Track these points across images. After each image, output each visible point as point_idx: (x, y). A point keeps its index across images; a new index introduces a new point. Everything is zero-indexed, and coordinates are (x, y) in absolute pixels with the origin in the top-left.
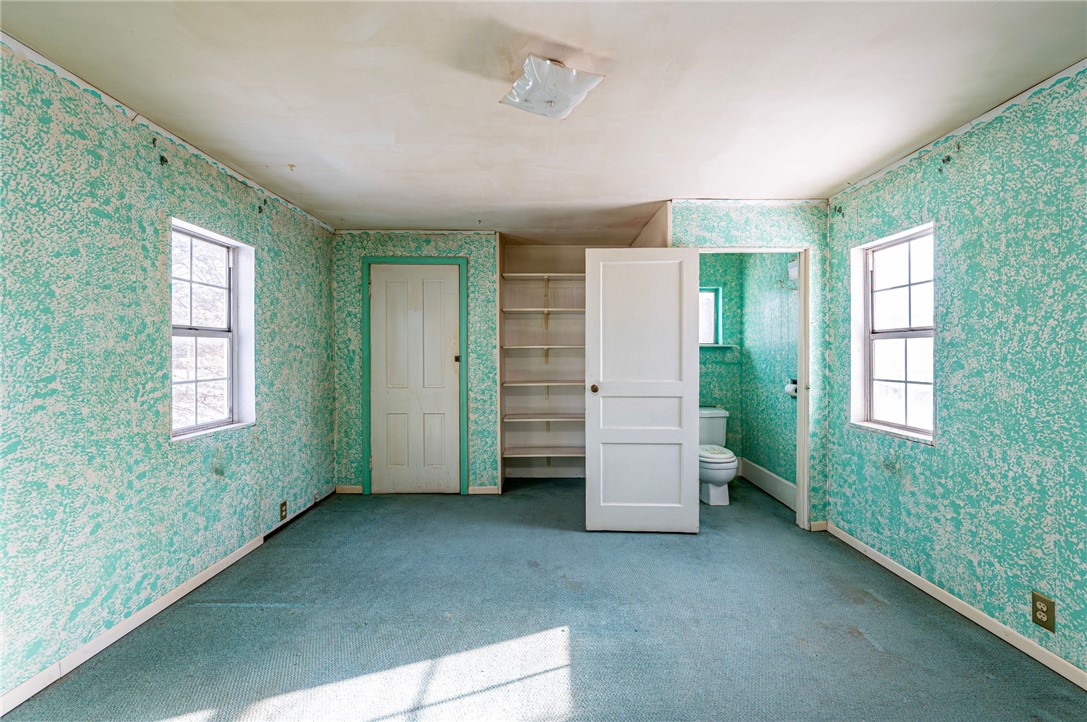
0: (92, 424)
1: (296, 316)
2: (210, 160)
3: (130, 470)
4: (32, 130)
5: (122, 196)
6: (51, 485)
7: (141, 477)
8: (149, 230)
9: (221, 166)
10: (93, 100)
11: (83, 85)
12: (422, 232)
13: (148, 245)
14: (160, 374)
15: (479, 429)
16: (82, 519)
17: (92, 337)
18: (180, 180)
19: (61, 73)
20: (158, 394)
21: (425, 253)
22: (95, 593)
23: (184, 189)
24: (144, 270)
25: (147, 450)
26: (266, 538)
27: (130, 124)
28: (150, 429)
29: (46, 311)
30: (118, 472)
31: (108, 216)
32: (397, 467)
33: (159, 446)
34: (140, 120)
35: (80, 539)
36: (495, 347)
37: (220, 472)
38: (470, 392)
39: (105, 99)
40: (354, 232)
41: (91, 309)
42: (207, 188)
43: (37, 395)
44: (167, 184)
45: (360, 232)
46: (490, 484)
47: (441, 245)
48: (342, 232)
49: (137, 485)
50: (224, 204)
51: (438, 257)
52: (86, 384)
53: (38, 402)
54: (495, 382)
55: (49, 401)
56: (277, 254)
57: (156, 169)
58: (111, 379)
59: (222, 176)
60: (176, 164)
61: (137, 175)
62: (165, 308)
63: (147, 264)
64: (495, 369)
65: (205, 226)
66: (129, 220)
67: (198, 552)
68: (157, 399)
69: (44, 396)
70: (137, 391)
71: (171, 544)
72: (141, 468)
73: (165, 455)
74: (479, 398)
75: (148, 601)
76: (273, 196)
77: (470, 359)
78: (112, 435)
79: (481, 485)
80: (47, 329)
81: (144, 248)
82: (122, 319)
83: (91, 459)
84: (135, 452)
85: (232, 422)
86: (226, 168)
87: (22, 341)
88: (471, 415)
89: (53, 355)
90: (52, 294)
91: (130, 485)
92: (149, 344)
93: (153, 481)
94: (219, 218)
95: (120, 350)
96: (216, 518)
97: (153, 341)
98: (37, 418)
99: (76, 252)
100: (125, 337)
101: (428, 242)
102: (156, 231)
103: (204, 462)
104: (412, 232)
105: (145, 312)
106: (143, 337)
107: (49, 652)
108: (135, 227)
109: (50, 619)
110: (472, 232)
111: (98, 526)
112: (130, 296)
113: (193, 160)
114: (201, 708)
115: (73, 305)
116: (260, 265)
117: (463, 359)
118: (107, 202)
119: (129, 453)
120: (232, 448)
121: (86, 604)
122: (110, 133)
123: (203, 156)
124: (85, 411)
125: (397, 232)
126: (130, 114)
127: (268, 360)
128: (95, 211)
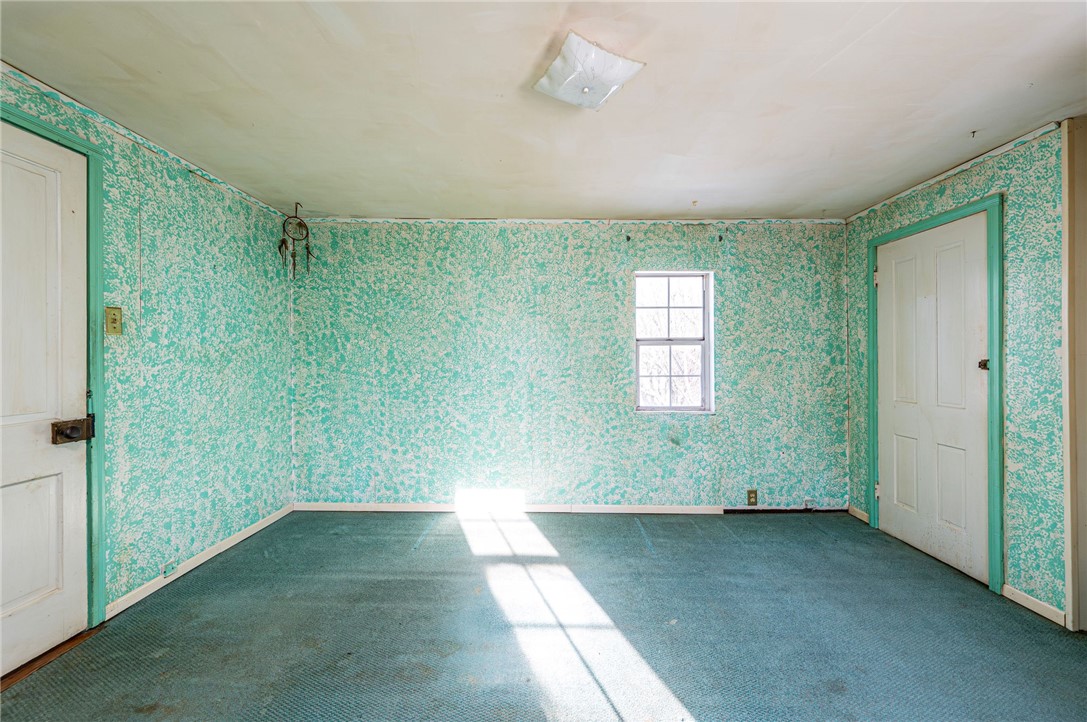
0: (587, 393)
1: (772, 321)
2: (665, 222)
3: (607, 422)
4: (560, 255)
5: (602, 270)
6: (569, 419)
7: (614, 428)
8: (620, 284)
9: (675, 222)
10: (587, 225)
11: (580, 222)
12: (932, 182)
13: (618, 292)
14: (627, 369)
15: (1026, 490)
16: (582, 441)
17: (587, 348)
18: (642, 246)
19: (571, 221)
20: (625, 381)
21: (939, 209)
22: (589, 481)
23: (644, 250)
24: (616, 308)
25: (618, 413)
26: (726, 512)
27: (608, 227)
28: (620, 401)
29: (567, 337)
30: (600, 422)
31: (596, 283)
32: (906, 507)
33: (626, 413)
34: (612, 222)
35: (580, 450)
36: (1060, 343)
37: (676, 442)
38: (1007, 423)
39: (592, 222)
40: (862, 214)
41: (586, 334)
42: (664, 241)
43: (563, 376)
44: (631, 252)
45: (866, 212)
47: (962, 188)
48: (852, 219)
49: (612, 432)
50: (679, 248)
51: (956, 209)
52: (584, 372)
53: (563, 379)
54: (1058, 409)
55: (568, 379)
56: (742, 270)
57: (624, 245)
58: (597, 371)
59: (676, 228)
60: (637, 237)
61: (611, 254)
62: (632, 327)
63: (618, 304)
64: (1059, 386)
65: (663, 268)
66: (607, 281)
67: (656, 491)
68: (624, 385)
69: (565, 377)
70: (612, 379)
71: (635, 476)
72: (614, 423)
73: (630, 419)
74: (1025, 436)
75: (619, 503)
76: (736, 222)
77: (1008, 366)
78: (598, 401)
79: (1031, 592)
80: (567, 345)
81: (616, 295)
82: (603, 338)
83: (587, 411)
84: (610, 413)
85: (704, 410)
86: (681, 221)
87: (557, 351)
88: (1009, 462)
89: (569, 357)
90: (569, 329)
91: (608, 431)
92: (619, 351)
93: (622, 433)
94: (675, 259)
95: (602, 355)
96: (672, 473)
97: (623, 350)
98: (563, 386)
99: (579, 306)
100: (605, 348)
101: (941, 192)
102: (624, 283)
103: (662, 431)
104: (920, 187)
105: (617, 332)
106: (616, 347)
107: (568, 497)
108: (610, 284)
109: (568, 482)
111: (589, 447)
112: (608, 324)
113: (652, 228)
115: (578, 333)
116: (720, 284)
117: (994, 364)
118: (594, 276)
119: (607, 413)
120: (688, 427)
121: (585, 484)
122: (596, 238)
123: (659, 222)
124: (584, 386)
125: (903, 195)
126: (606, 222)
127: (730, 363)
128: (589, 283)
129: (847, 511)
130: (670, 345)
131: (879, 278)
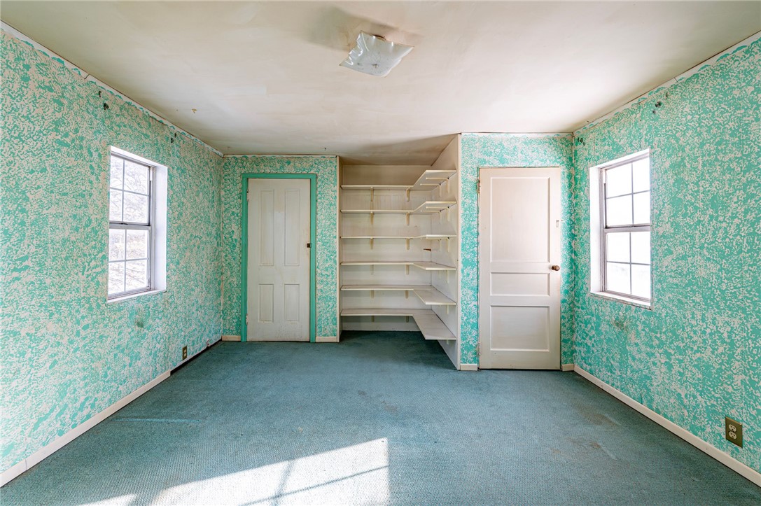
0: (52, 291)
1: (196, 214)
2: (138, 106)
3: (78, 323)
4: (16, 86)
5: (76, 131)
6: (23, 333)
7: (85, 328)
8: (95, 155)
9: (145, 110)
10: (59, 65)
11: (52, 55)
12: (284, 156)
13: (94, 165)
14: (100, 255)
15: (324, 295)
16: (45, 357)
17: (53, 229)
18: (117, 120)
19: (37, 47)
20: (98, 270)
21: (287, 171)
22: (52, 411)
23: (119, 126)
24: (91, 182)
25: (90, 309)
26: (172, 373)
27: (83, 81)
28: (92, 294)
29: (23, 211)
30: (70, 325)
31: (67, 145)
32: (265, 322)
33: (99, 306)
34: (90, 78)
35: (42, 372)
36: (335, 237)
37: (140, 325)
38: (317, 269)
39: (67, 64)
40: (237, 156)
41: (53, 210)
42: (136, 125)
43: (15, 270)
44: (108, 122)
45: (241, 156)
46: (331, 335)
47: (297, 164)
48: (229, 156)
49: (83, 333)
50: (147, 136)
51: (295, 174)
52: (49, 262)
53: (15, 274)
54: (335, 262)
55: (24, 274)
56: (183, 171)
57: (101, 112)
58: (66, 259)
59: (146, 117)
60: (114, 109)
61: (87, 116)
62: (105, 209)
63: (93, 178)
64: (335, 253)
65: (134, 152)
66: (81, 147)
67: (125, 382)
68: (98, 273)
69: (19, 271)
70: (84, 267)
71: (106, 376)
72: (86, 322)
73: (102, 313)
74: (324, 274)
75: (89, 417)
76: (181, 131)
77: (318, 246)
78: (66, 298)
79: (325, 335)
80: (23, 223)
81: (91, 167)
82: (75, 216)
83: (51, 315)
84: (81, 310)
85: (150, 290)
86: (149, 112)
87: (6, 232)
88: (318, 286)
89: (26, 241)
90: (27, 199)
91: (78, 334)
92: (93, 234)
93: (94, 331)
94: (144, 146)
95: (73, 239)
96: (138, 357)
97: (96, 232)
98: (14, 286)
99: (44, 170)
100: (77, 230)
101: (289, 163)
102: (100, 155)
103: (130, 318)
104: (277, 156)
105: (91, 212)
106: (89, 229)
107: (19, 452)
108: (85, 152)
109: (20, 429)
110: (320, 156)
111: (55, 362)
112: (81, 200)
113: (126, 106)
114: (124, 494)
115: (42, 207)
116: (171, 179)
117: (313, 245)
118: (66, 135)
119: (78, 311)
120: (149, 308)
121: (45, 418)
122: (70, 87)
123: (133, 103)
124: (48, 281)
125: (267, 156)
126: (84, 74)
127: (176, 246)
128: (58, 141)
129: (221, 340)
130: (126, 229)
131: (250, 197)
